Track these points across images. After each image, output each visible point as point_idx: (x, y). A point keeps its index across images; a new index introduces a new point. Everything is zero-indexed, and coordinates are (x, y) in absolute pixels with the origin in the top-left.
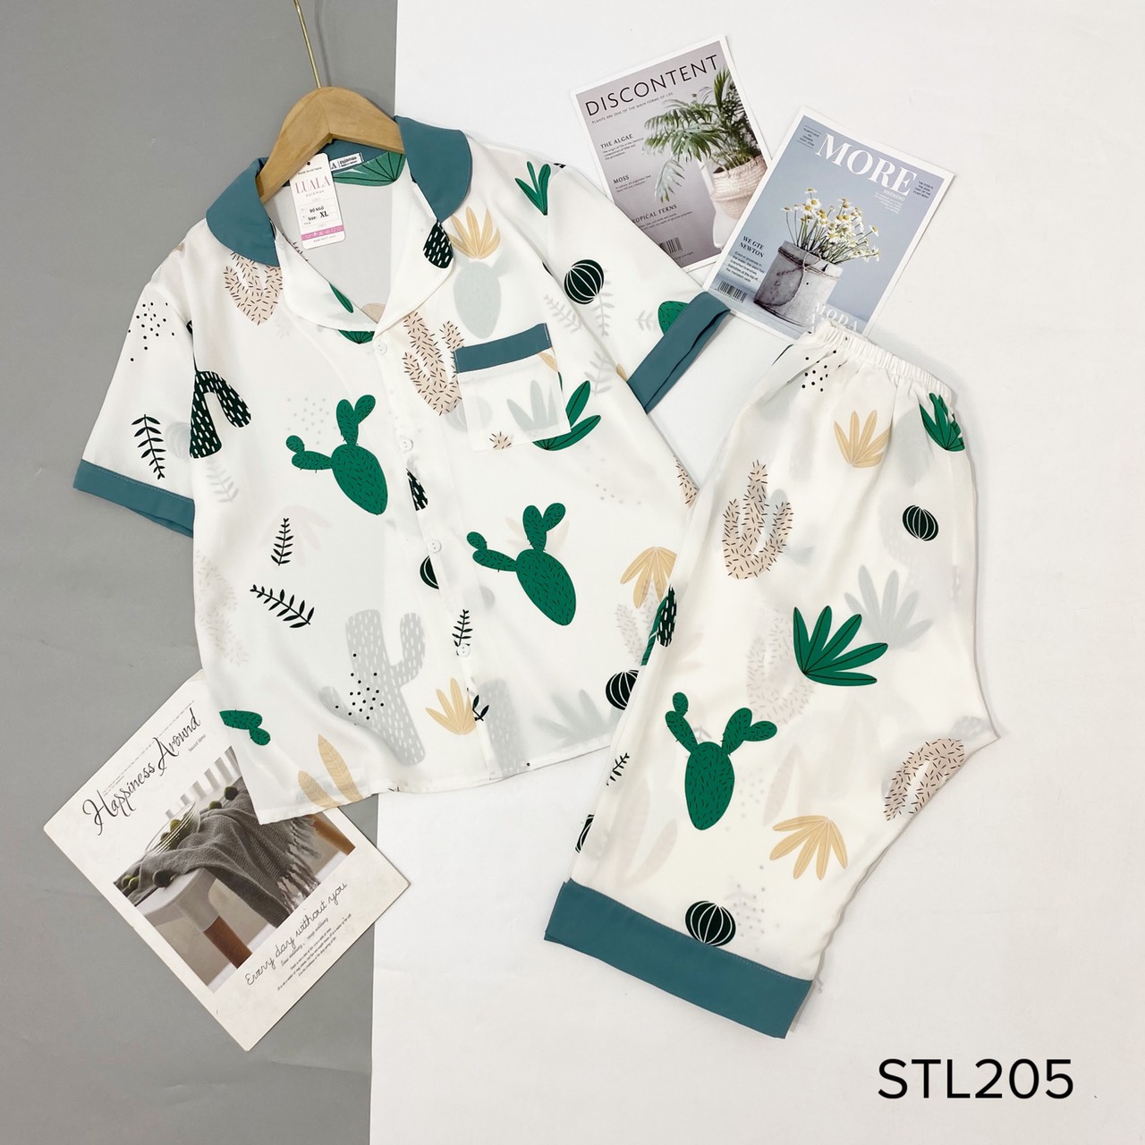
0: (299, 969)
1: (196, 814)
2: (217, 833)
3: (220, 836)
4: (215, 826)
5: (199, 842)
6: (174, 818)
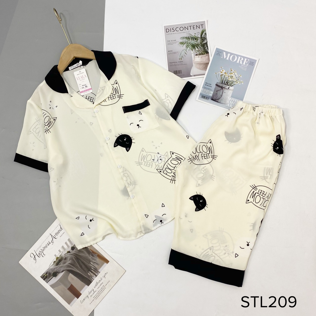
0: (96, 298)
1: (63, 255)
2: (69, 260)
3: (70, 261)
4: (69, 258)
5: (65, 263)
6: (57, 257)
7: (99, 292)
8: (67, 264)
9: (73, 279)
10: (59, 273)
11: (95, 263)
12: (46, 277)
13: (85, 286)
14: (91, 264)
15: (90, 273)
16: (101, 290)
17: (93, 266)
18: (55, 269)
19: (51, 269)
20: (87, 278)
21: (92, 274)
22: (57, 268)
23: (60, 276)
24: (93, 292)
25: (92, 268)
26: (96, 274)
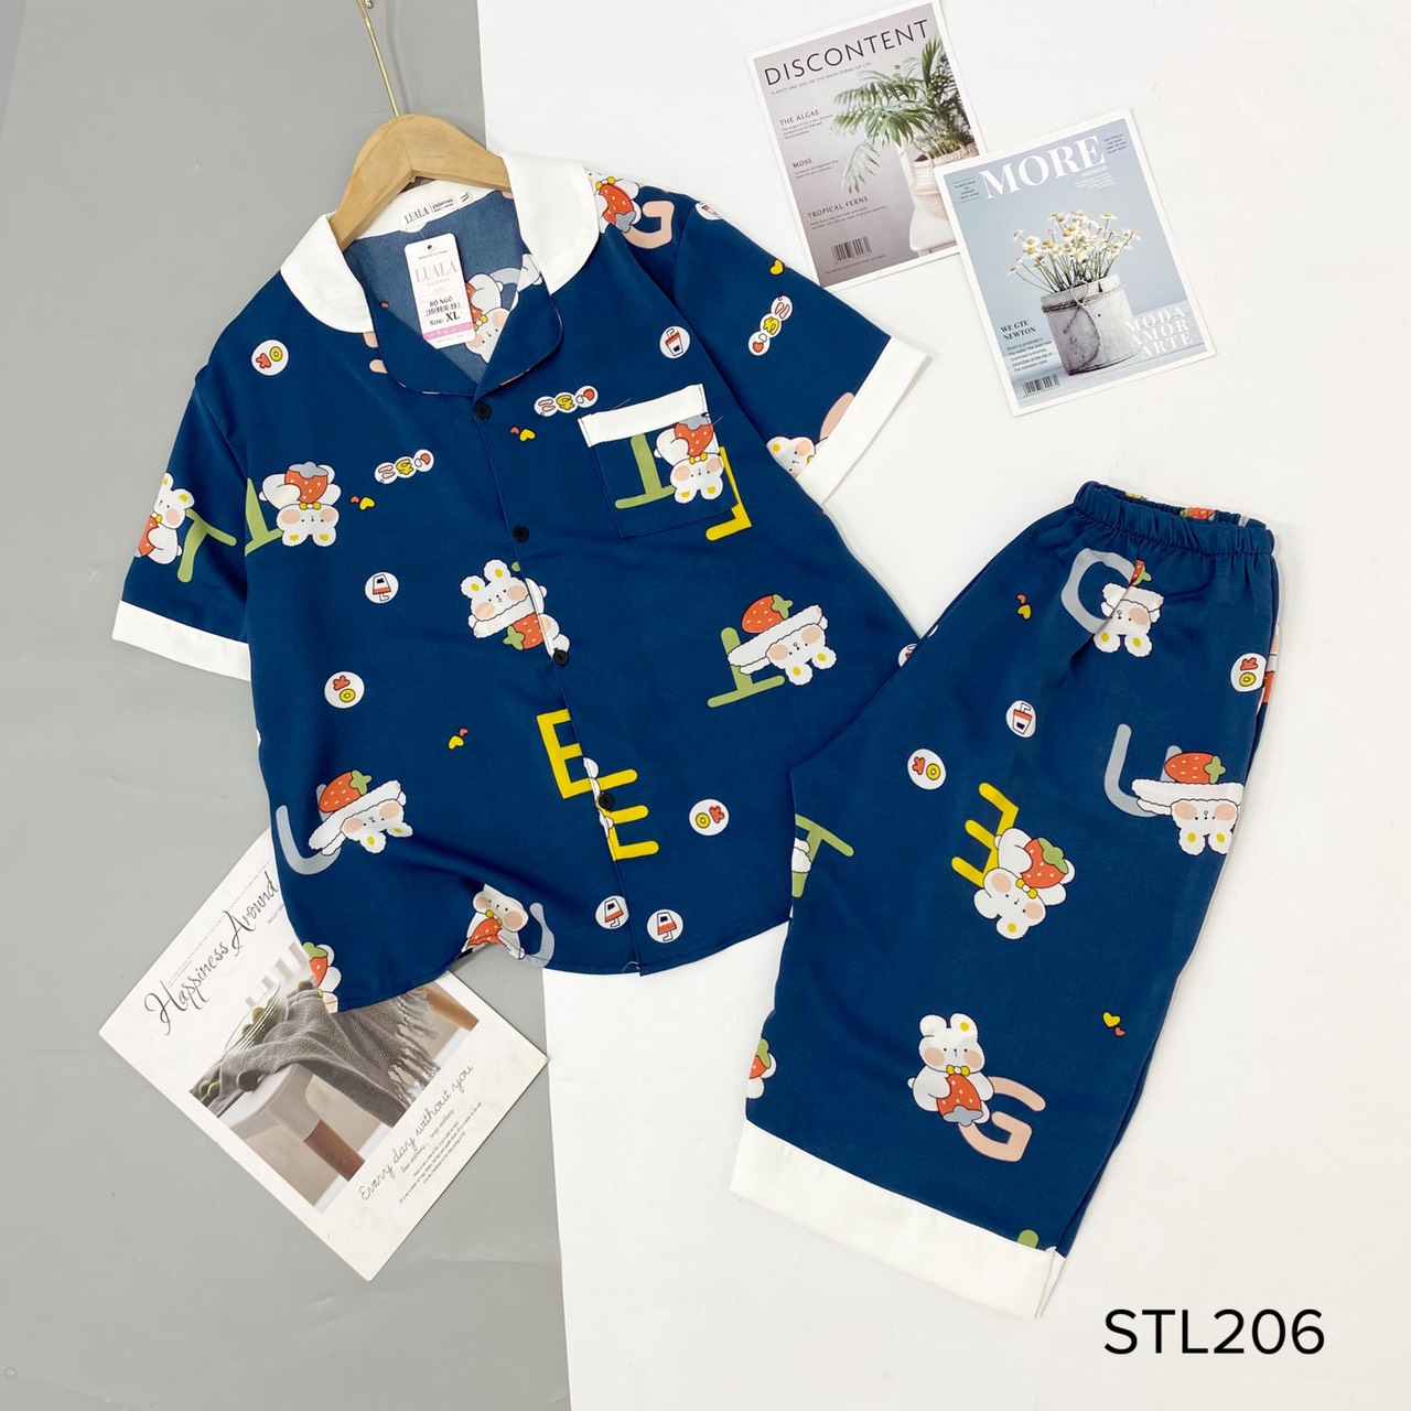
0: (424, 1175)
1: (283, 999)
2: (310, 1019)
4: (307, 1011)
5: (290, 1032)
6: (256, 1007)
7: (437, 1153)
8: (298, 1036)
9: (325, 1098)
10: (268, 1074)
12: (215, 1093)
13: (378, 1125)
14: (402, 1035)
15: (398, 1070)
16: (446, 1142)
17: (409, 1043)
18: (248, 1057)
19: (235, 1060)
20: (384, 1095)
21: (406, 1077)
22: (257, 1053)
23: (271, 1085)
24: (411, 1151)
25: (408, 1052)
26: (424, 1075)
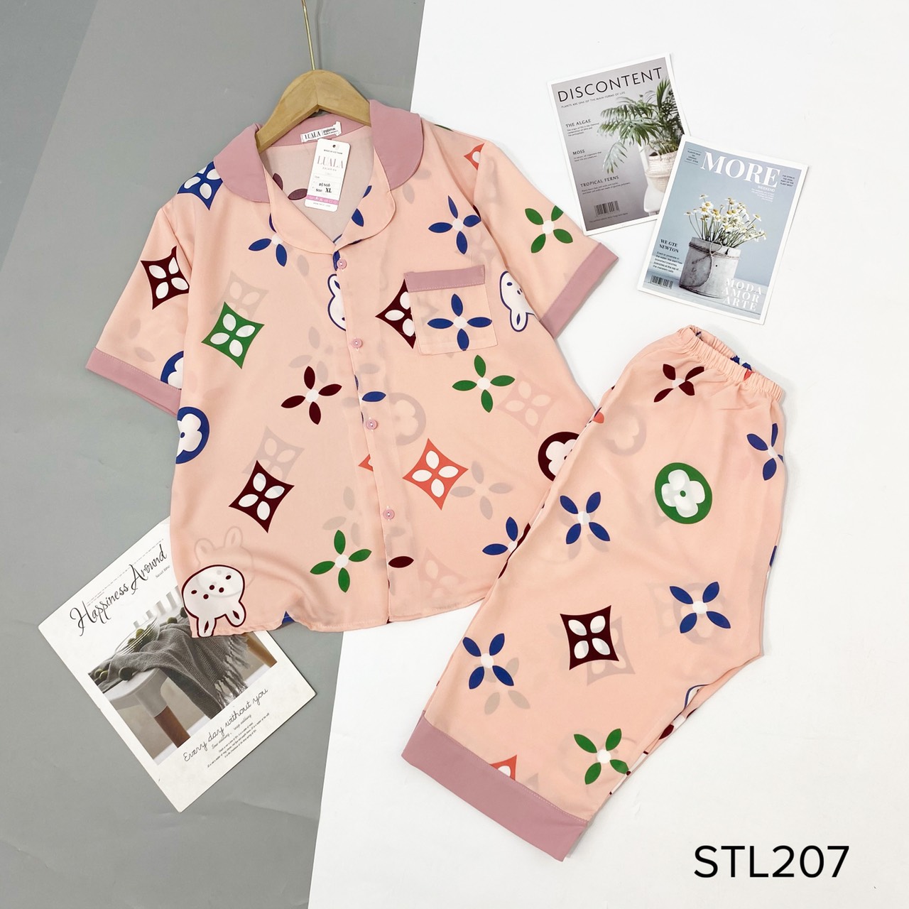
0: (226, 752)
2: (171, 642)
3: (173, 644)
4: (171, 637)
5: (158, 648)
7: (236, 740)
8: (162, 651)
9: (172, 693)
10: (139, 671)
11: (237, 659)
12: (104, 677)
13: (202, 716)
14: (228, 662)
15: (221, 684)
16: (243, 734)
17: (231, 668)
18: (129, 659)
20: (210, 697)
21: (225, 689)
22: (135, 657)
23: (141, 678)
24: (220, 736)
25: (229, 674)
26: (237, 690)
